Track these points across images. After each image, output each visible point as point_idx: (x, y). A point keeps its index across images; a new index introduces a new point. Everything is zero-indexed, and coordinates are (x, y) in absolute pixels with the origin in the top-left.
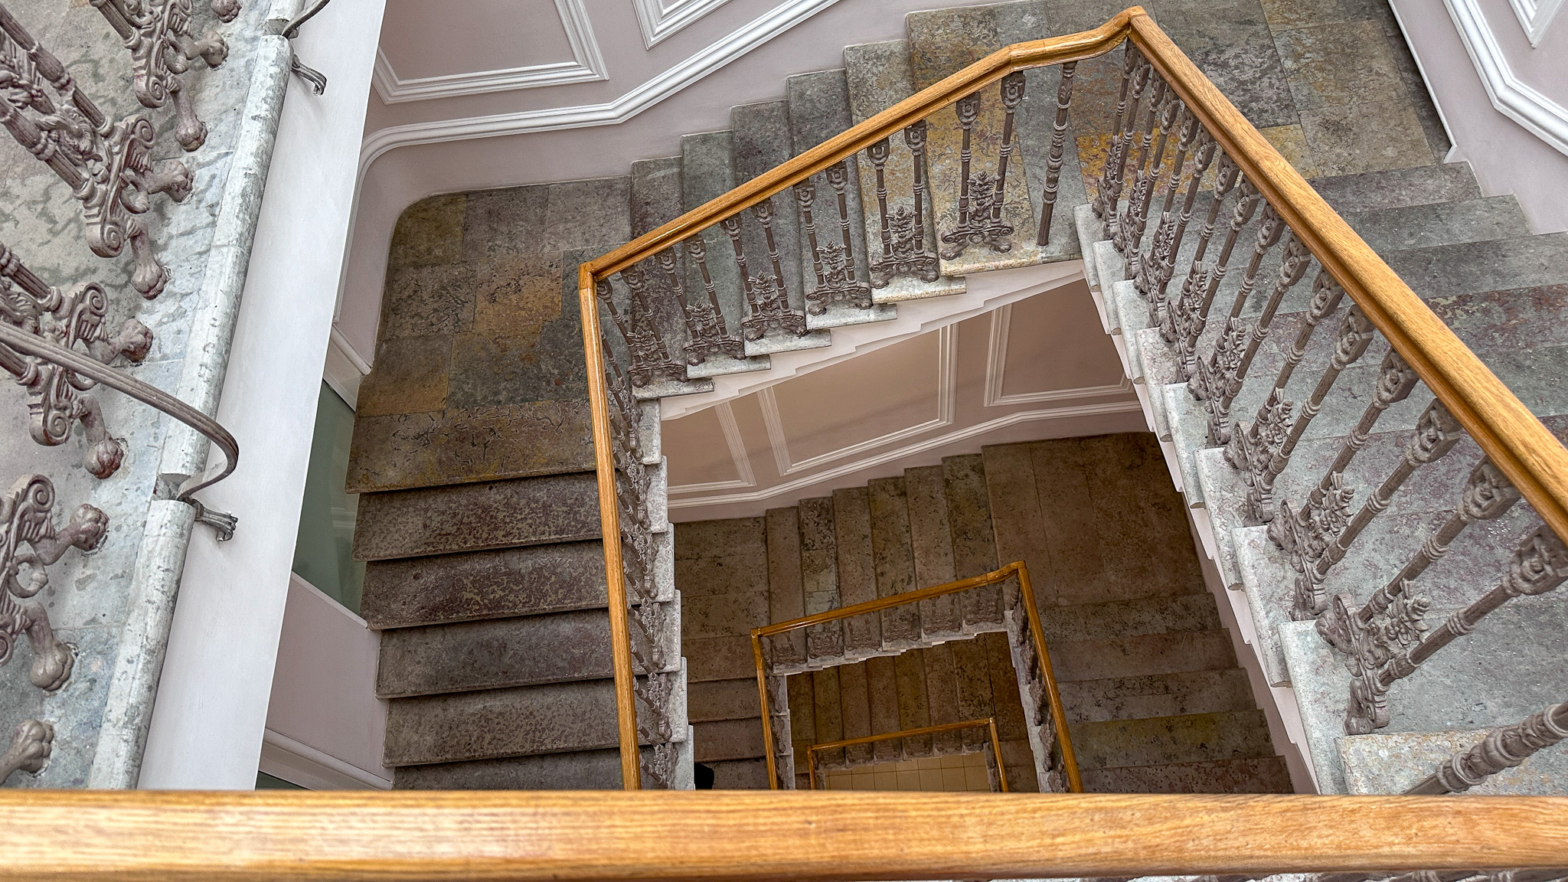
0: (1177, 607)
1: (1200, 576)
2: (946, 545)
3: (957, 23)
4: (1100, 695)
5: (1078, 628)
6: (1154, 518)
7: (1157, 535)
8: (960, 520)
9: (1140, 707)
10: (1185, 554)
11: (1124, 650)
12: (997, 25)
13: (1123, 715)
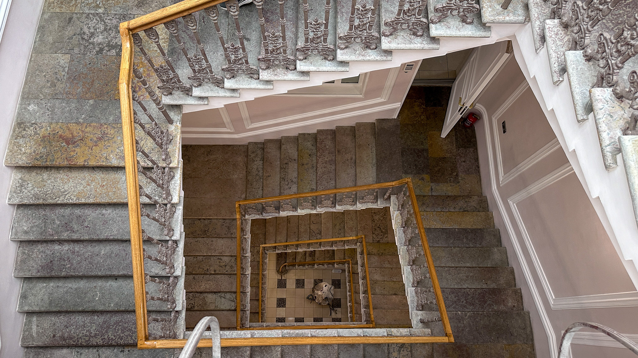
0: (253, 155)
1: (240, 146)
2: (208, 240)
3: (21, 141)
4: (286, 187)
5: (256, 192)
6: (213, 157)
7: (220, 157)
8: (198, 233)
9: (293, 174)
10: (230, 149)
11: (269, 176)
12: (29, 122)
13: (294, 180)
